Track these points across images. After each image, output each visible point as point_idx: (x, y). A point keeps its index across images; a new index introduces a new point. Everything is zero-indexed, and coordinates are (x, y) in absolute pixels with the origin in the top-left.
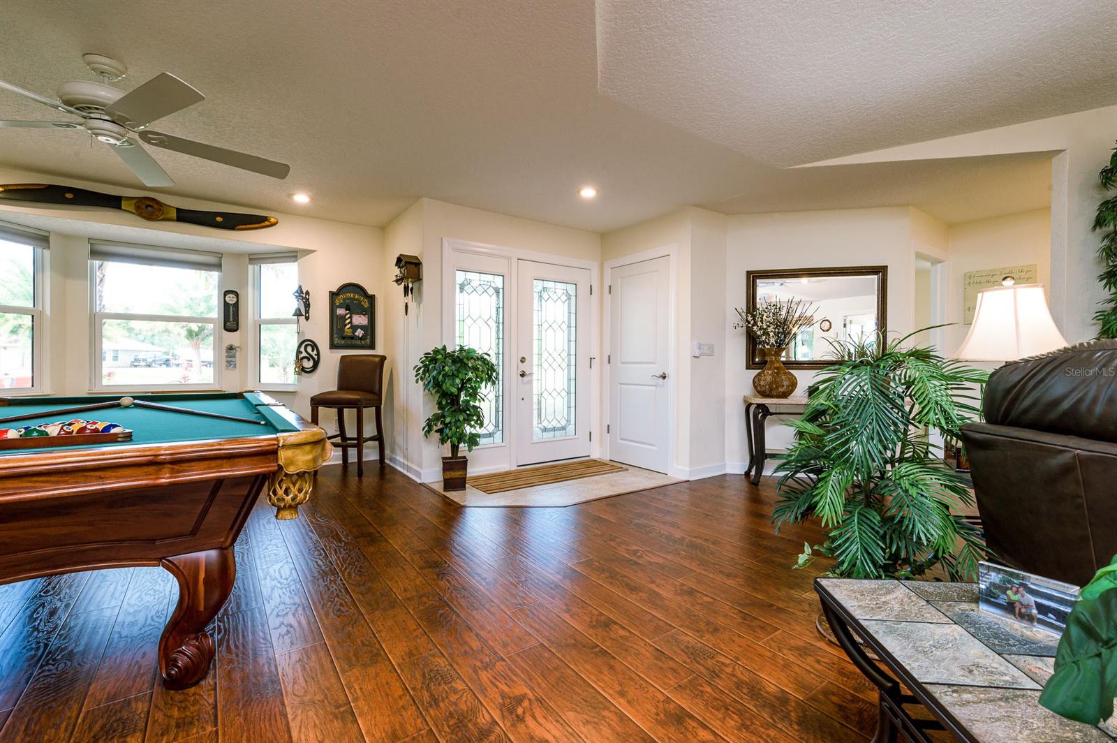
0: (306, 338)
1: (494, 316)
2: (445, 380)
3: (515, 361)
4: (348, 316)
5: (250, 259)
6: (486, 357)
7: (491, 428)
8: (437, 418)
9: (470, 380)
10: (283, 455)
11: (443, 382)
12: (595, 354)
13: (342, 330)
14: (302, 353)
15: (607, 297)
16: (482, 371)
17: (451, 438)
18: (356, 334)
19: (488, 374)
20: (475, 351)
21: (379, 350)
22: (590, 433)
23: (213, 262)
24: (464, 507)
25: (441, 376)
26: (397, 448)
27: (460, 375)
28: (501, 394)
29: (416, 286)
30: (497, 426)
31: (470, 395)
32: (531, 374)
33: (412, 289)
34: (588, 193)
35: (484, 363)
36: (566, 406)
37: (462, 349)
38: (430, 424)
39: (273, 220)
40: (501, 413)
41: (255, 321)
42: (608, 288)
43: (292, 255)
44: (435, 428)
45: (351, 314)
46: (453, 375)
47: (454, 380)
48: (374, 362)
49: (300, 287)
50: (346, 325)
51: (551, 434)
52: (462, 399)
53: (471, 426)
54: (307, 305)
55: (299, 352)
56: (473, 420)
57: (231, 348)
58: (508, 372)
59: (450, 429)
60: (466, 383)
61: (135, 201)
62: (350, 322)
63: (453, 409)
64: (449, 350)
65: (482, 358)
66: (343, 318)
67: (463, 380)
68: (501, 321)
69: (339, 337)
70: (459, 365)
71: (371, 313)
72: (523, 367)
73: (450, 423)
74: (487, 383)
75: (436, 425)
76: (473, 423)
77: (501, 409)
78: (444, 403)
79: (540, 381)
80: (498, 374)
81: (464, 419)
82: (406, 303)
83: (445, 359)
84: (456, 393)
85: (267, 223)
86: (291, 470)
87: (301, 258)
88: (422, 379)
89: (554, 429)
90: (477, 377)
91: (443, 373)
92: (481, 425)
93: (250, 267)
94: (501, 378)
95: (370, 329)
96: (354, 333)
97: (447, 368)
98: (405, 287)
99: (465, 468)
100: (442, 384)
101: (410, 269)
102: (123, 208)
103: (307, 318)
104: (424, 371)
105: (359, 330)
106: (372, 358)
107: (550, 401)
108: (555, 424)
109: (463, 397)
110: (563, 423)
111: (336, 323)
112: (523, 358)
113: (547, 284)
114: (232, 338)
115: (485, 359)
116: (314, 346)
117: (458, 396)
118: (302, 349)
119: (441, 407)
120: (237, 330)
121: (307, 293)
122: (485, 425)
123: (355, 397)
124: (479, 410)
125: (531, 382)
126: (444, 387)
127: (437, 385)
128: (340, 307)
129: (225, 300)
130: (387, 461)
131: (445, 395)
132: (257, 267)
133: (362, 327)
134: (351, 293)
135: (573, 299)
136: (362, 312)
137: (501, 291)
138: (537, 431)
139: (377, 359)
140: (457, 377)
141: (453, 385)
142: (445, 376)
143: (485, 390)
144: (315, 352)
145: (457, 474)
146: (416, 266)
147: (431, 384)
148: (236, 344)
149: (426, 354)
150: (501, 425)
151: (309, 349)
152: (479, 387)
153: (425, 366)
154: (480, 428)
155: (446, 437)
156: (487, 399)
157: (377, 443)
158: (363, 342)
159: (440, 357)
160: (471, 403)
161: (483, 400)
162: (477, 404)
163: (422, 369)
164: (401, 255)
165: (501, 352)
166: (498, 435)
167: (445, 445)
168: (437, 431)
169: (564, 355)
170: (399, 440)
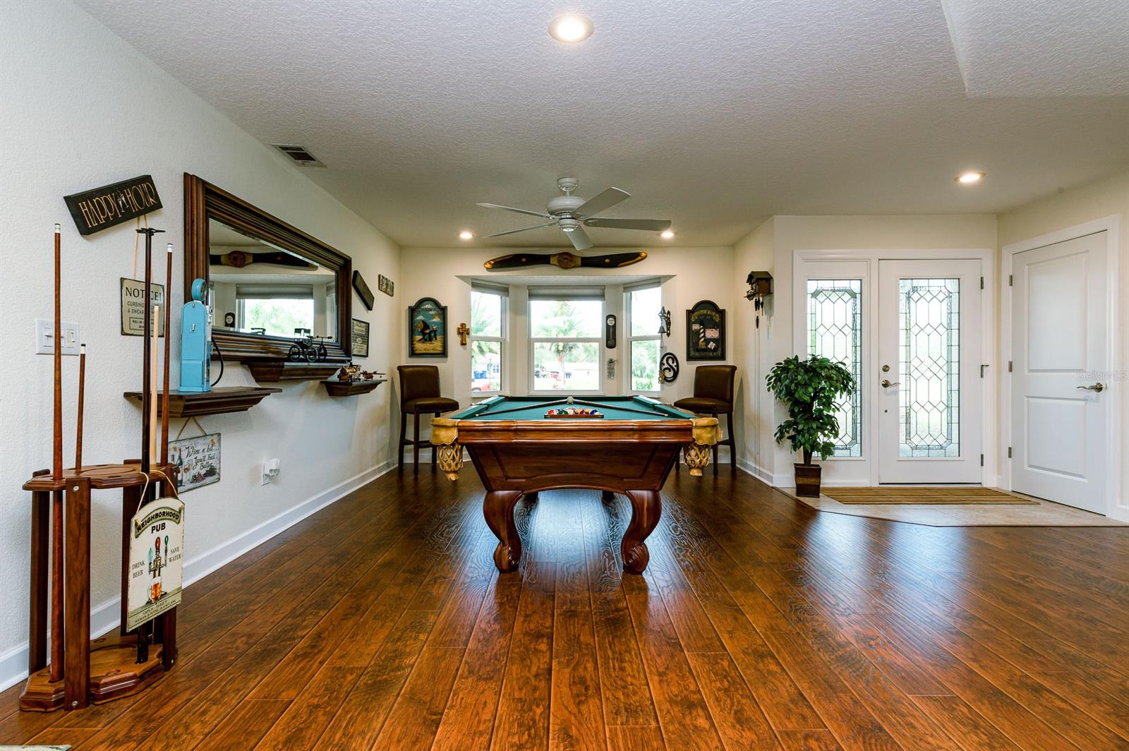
0: (668, 352)
1: (850, 322)
2: (797, 388)
3: (876, 369)
4: (702, 330)
5: (624, 288)
6: (840, 366)
7: (847, 440)
8: (789, 424)
9: (823, 389)
10: (695, 432)
11: (796, 391)
12: (988, 359)
13: (697, 343)
14: (664, 364)
15: (1007, 290)
16: (837, 381)
17: (804, 444)
18: (709, 346)
19: (843, 383)
20: (828, 360)
21: (729, 361)
22: (982, 456)
23: (599, 293)
24: (819, 511)
25: (793, 384)
26: (747, 452)
27: (813, 384)
28: (859, 404)
29: (767, 299)
30: (854, 438)
31: (824, 404)
32: (897, 384)
33: (762, 303)
34: (970, 178)
35: (839, 372)
36: (945, 423)
37: (814, 359)
38: (782, 430)
39: (643, 255)
40: (859, 425)
41: (628, 339)
42: (1008, 278)
43: (656, 281)
44: (787, 435)
45: (705, 328)
46: (806, 384)
47: (806, 388)
48: (725, 372)
49: (663, 308)
50: (700, 339)
51: (924, 453)
52: (814, 408)
53: (825, 435)
54: (669, 324)
55: (662, 364)
56: (827, 429)
57: (611, 362)
58: (868, 382)
59: (803, 436)
60: (819, 392)
61: (557, 256)
62: (704, 336)
63: (806, 417)
64: (800, 360)
65: (837, 367)
66: (698, 332)
67: (815, 389)
68: (858, 327)
69: (695, 350)
70: (812, 374)
71: (721, 326)
72: (885, 376)
73: (802, 430)
74: (842, 393)
75: (788, 432)
76: (826, 432)
77: (859, 421)
78: (796, 410)
79: (908, 392)
80: (855, 383)
81: (817, 427)
82: (757, 317)
83: (797, 368)
84: (809, 401)
85: (639, 258)
86: (700, 443)
87: (664, 282)
88: (773, 388)
89: (929, 448)
90: (831, 386)
91: (795, 382)
92: (836, 435)
93: (624, 294)
94: (858, 388)
95: (721, 341)
96: (707, 345)
97: (799, 377)
98: (756, 302)
99: (819, 476)
100: (795, 392)
101: (761, 285)
102: (551, 263)
103: (668, 335)
104: (775, 380)
105: (711, 343)
106: (723, 369)
107: (922, 416)
108: (928, 441)
109: (816, 405)
110: (942, 440)
111: (692, 336)
112: (887, 366)
113: (916, 283)
114: (612, 353)
115: (840, 369)
116: (674, 358)
117: (811, 405)
118: (665, 361)
119: (792, 414)
120: (614, 347)
121: (669, 313)
122: (840, 436)
123: (711, 403)
124: (833, 419)
125: (896, 393)
126: (796, 396)
127: (790, 393)
128: (695, 323)
129: (607, 324)
130: (737, 465)
131: (796, 402)
132: (629, 294)
133: (714, 340)
134: (704, 309)
135: (955, 296)
136: (714, 326)
137: (858, 296)
138: (904, 447)
139: (728, 370)
140: (810, 385)
141: (805, 394)
142: (798, 384)
143: (840, 399)
144: (675, 364)
145: (811, 481)
146: (767, 281)
147: (783, 393)
148: (614, 358)
149: (777, 364)
150: (859, 438)
151: (670, 361)
152: (834, 396)
153: (777, 375)
154: (835, 438)
155: (799, 444)
156: (843, 409)
157: (728, 447)
158: (715, 354)
159: (792, 366)
160: (824, 412)
161: (838, 409)
162: (831, 413)
163: (774, 378)
164: (752, 272)
165: (858, 360)
166: (856, 448)
167: (798, 451)
168: (789, 438)
169: (942, 362)
170: (750, 445)
